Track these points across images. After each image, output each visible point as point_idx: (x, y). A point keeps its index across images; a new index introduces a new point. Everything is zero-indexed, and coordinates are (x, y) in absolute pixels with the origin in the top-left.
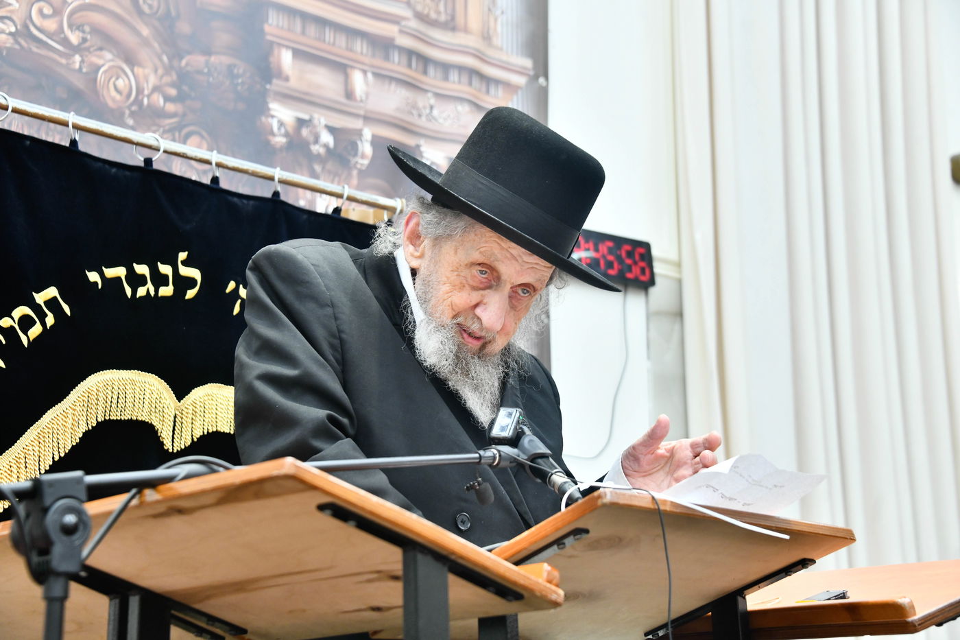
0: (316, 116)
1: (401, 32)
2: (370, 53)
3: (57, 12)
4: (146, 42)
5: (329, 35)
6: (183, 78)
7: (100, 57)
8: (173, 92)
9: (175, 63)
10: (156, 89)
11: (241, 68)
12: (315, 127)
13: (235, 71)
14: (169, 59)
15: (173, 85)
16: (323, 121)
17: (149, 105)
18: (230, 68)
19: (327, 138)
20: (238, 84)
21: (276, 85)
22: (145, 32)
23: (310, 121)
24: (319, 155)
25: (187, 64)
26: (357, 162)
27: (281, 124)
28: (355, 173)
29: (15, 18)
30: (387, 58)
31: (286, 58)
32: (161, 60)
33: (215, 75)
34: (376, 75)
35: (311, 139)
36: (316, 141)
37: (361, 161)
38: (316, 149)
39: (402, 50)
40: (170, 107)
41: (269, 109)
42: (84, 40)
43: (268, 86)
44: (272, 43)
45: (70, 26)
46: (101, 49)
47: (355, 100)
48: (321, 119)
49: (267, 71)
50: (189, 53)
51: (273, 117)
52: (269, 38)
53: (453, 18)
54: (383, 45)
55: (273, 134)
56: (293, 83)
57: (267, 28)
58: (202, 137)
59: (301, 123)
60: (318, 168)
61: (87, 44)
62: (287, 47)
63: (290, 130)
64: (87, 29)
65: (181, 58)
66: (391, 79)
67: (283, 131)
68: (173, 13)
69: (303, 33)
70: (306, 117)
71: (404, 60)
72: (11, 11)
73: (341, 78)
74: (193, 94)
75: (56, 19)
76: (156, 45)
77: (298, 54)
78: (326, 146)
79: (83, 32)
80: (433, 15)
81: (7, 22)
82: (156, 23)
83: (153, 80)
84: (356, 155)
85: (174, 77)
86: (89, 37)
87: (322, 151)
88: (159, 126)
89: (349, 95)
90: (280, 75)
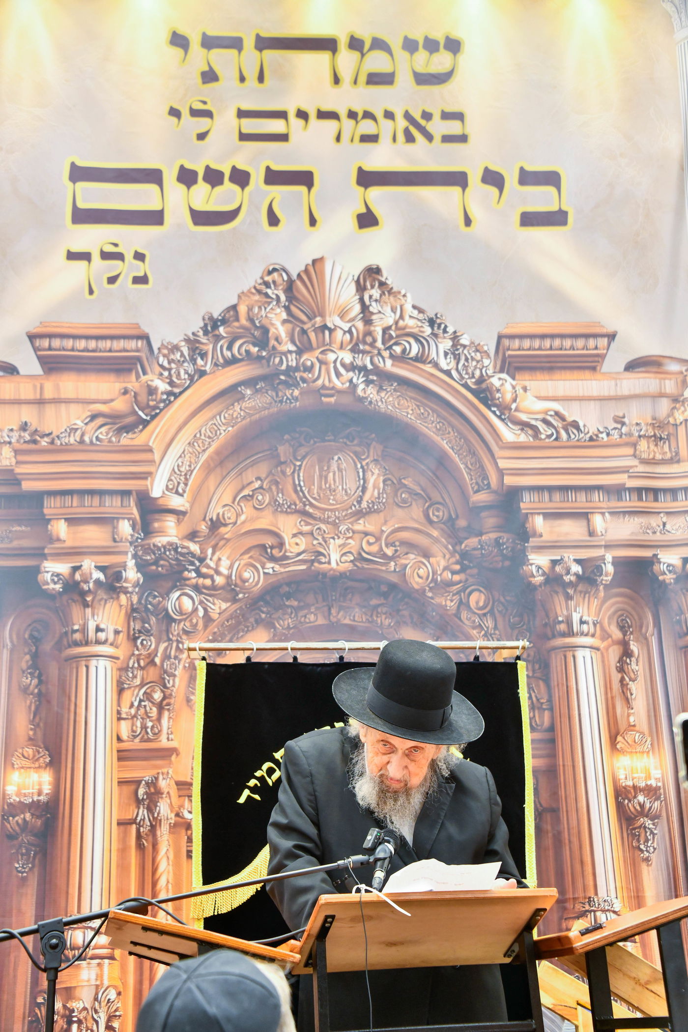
0: (566, 555)
1: (629, 477)
2: (606, 499)
3: (378, 539)
4: (436, 540)
5: (571, 495)
6: (464, 555)
7: (406, 559)
8: (458, 567)
9: (458, 548)
10: (446, 568)
11: (505, 537)
12: (566, 563)
13: (501, 541)
14: (452, 547)
15: (457, 563)
16: (572, 558)
17: (441, 581)
18: (497, 541)
19: (576, 568)
20: (504, 549)
21: (533, 541)
22: (435, 533)
23: (562, 559)
24: (571, 582)
25: (466, 546)
26: (602, 580)
27: (539, 568)
28: (601, 588)
29: (353, 551)
30: (620, 499)
31: (539, 522)
32: (447, 549)
33: (486, 547)
34: (611, 513)
35: (564, 572)
36: (568, 573)
37: (605, 578)
38: (567, 578)
39: (631, 490)
40: (456, 578)
41: (528, 560)
42: (396, 551)
43: (526, 545)
44: (527, 514)
45: (387, 545)
46: (407, 554)
47: (597, 536)
48: (570, 556)
49: (524, 534)
50: (467, 538)
51: (531, 564)
52: (523, 511)
53: (677, 453)
54: (617, 491)
55: (533, 576)
56: (546, 537)
57: (522, 505)
58: (481, 591)
59: (554, 563)
60: (570, 591)
61: (398, 554)
62: (539, 514)
63: (546, 570)
64: (397, 543)
65: (461, 543)
66: (624, 513)
67: (540, 571)
68: (454, 517)
69: (551, 500)
70: (559, 558)
71: (635, 496)
72: (350, 548)
73: (584, 523)
74: (471, 565)
75: (378, 544)
76: (443, 540)
77: (547, 516)
78: (576, 574)
79: (395, 546)
80: (659, 457)
81: (348, 554)
82: (442, 526)
83: (443, 563)
84: (601, 574)
85: (458, 557)
86: (398, 548)
87: (573, 578)
88: (450, 592)
89: (591, 533)
90: (535, 534)
